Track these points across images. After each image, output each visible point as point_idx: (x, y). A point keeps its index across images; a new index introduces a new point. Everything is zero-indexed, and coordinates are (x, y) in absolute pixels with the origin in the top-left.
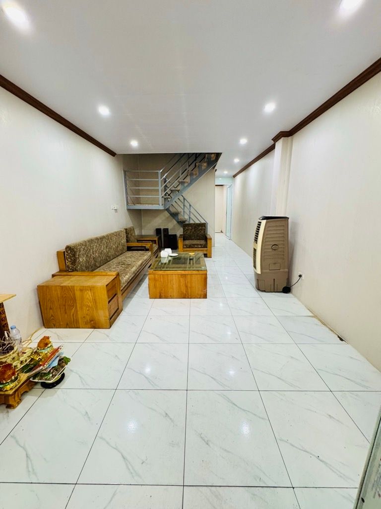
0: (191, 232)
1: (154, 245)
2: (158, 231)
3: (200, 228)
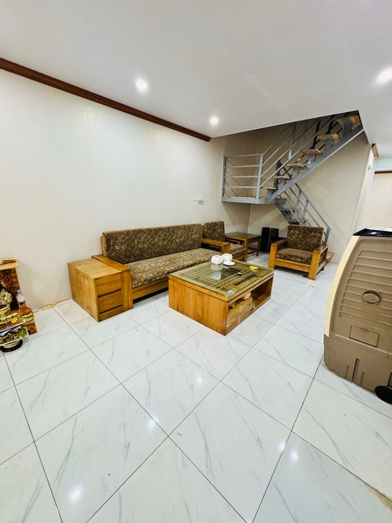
0: (297, 238)
2: (265, 230)
3: (313, 234)
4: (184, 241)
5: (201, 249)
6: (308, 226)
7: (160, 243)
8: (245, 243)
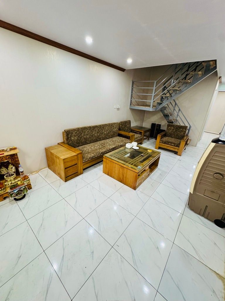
0: (172, 131)
2: (153, 125)
3: (181, 129)
4: (109, 133)
5: (118, 137)
6: (179, 125)
7: (96, 135)
8: (143, 133)
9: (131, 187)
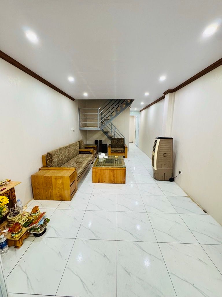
0: (115, 143)
1: (95, 150)
2: (96, 142)
7: (67, 154)
9: (121, 183)
